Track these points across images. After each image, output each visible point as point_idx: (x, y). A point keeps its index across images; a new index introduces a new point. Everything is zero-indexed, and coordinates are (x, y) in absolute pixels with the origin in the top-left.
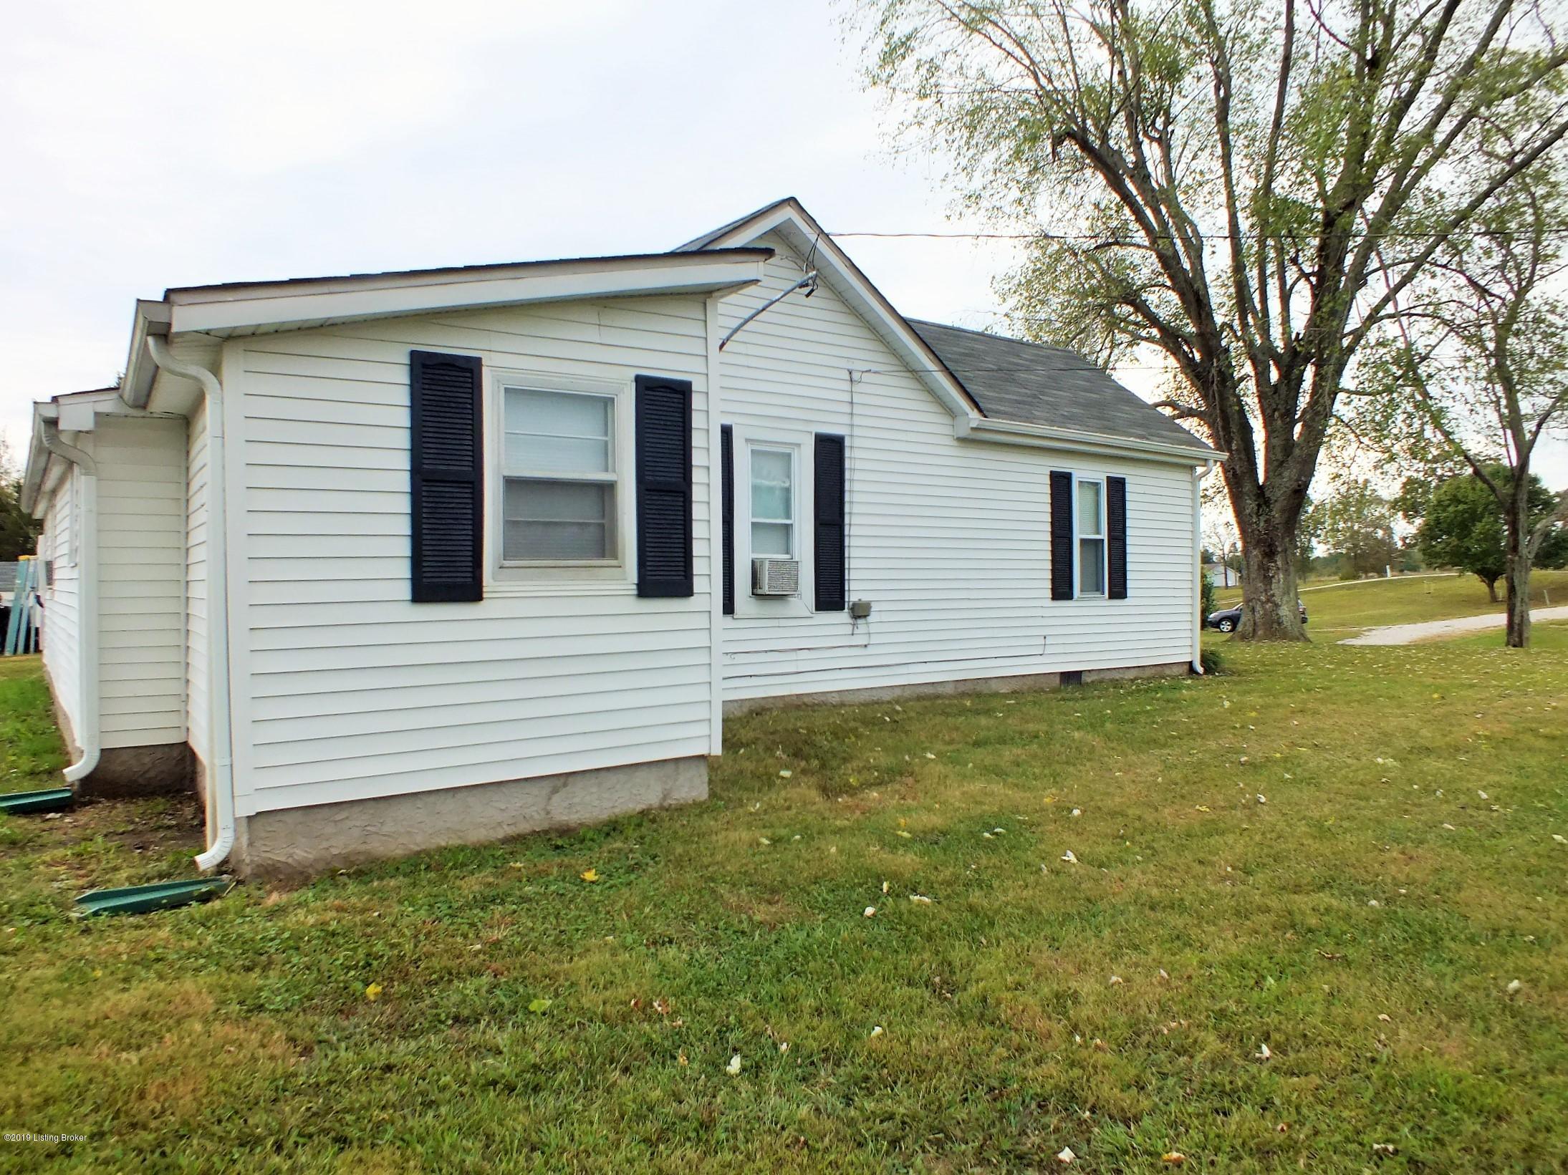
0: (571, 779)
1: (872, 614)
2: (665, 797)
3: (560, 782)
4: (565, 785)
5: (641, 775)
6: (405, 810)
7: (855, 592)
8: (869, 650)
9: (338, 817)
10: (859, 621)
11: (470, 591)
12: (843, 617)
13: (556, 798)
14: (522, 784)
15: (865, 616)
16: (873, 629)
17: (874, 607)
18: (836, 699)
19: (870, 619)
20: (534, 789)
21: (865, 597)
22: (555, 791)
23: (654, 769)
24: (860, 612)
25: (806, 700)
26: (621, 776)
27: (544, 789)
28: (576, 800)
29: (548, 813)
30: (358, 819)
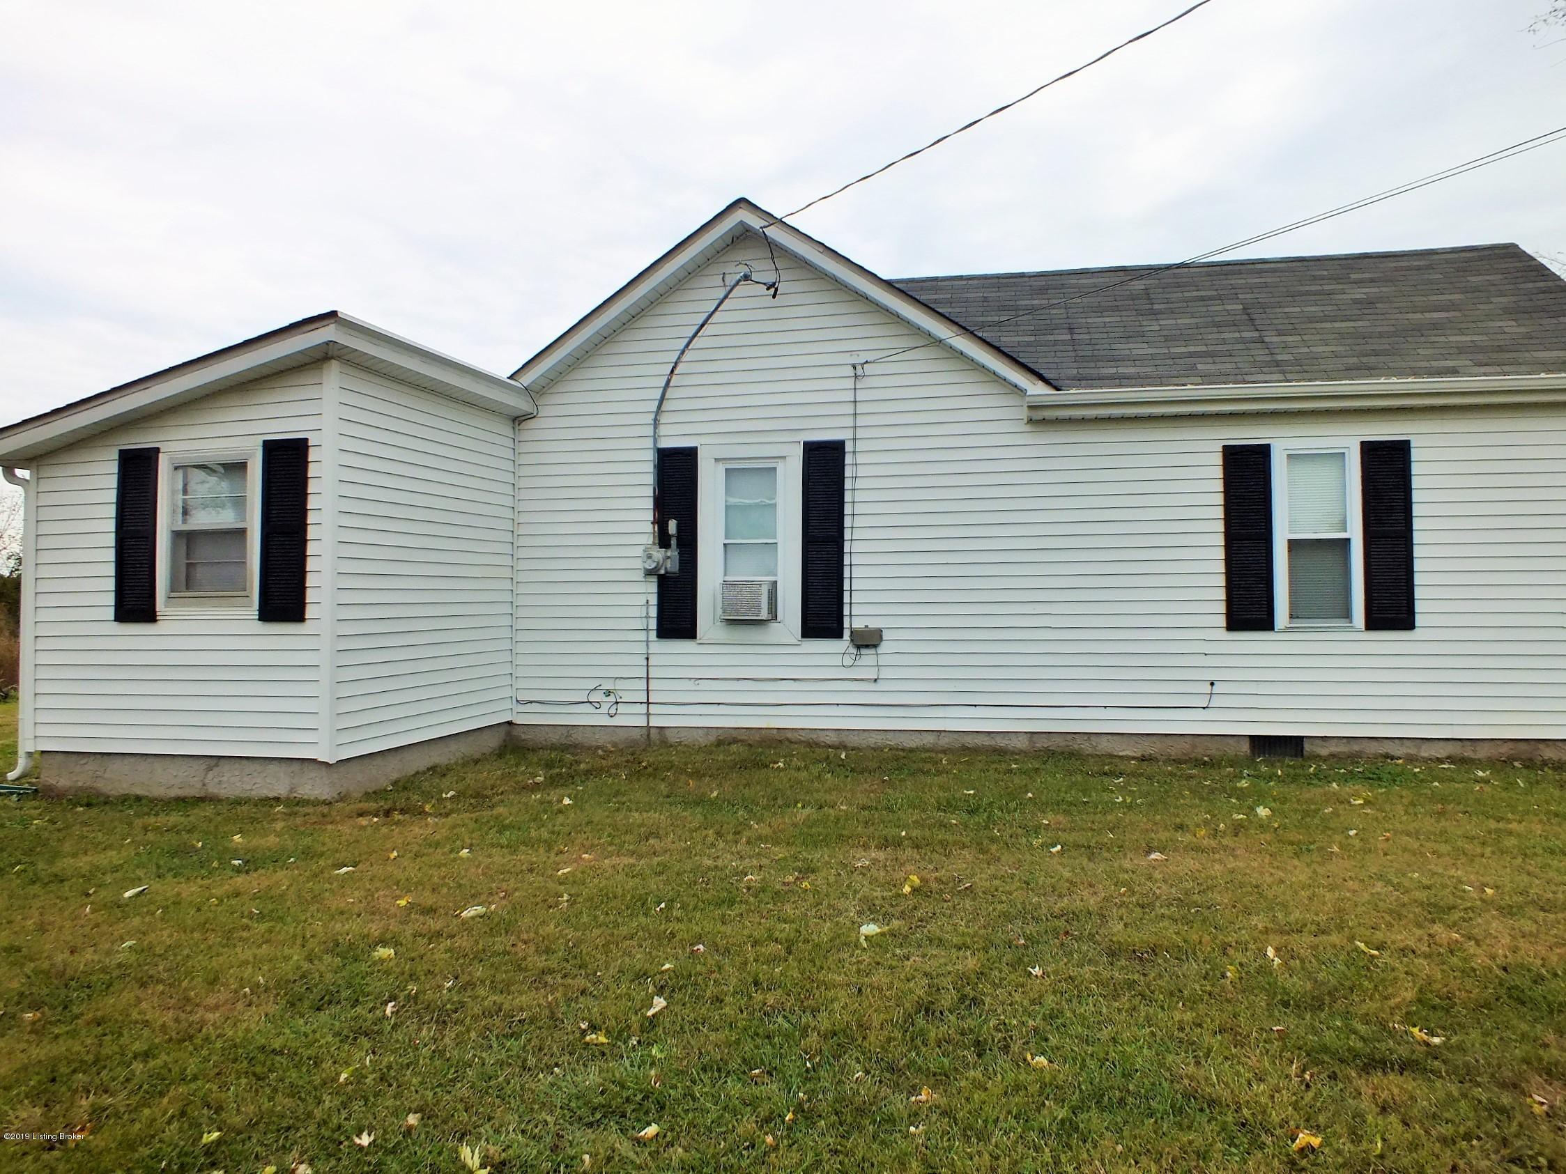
0: (222, 761)
1: (884, 644)
2: (292, 790)
3: (213, 762)
4: (217, 765)
5: (273, 767)
6: (117, 765)
7: (857, 615)
8: (881, 686)
9: (82, 762)
10: (864, 651)
11: (149, 616)
12: (843, 644)
13: (211, 775)
14: (186, 760)
15: (875, 646)
16: (883, 660)
17: (886, 635)
18: (832, 739)
19: (881, 650)
20: (196, 764)
21: (874, 624)
22: (210, 769)
23: (283, 765)
24: (867, 641)
25: (789, 735)
26: (256, 766)
27: (199, 767)
28: (225, 779)
29: (204, 785)
30: (92, 765)
